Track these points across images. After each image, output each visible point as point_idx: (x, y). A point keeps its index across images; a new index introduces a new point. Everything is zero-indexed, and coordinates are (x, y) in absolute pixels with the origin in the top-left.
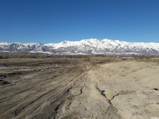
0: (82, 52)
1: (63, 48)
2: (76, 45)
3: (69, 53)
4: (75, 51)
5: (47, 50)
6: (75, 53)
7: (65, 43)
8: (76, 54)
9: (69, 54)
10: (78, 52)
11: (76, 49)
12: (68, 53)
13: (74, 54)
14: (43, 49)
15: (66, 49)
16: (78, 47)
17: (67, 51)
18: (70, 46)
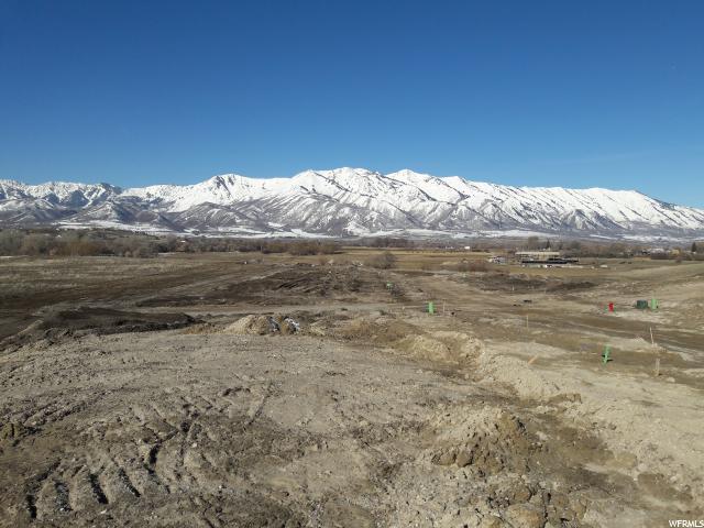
0: (302, 225)
1: (213, 206)
2: (273, 194)
3: (243, 231)
6: (273, 230)
8: (276, 235)
13: (268, 235)
16: (285, 205)
18: (247, 199)
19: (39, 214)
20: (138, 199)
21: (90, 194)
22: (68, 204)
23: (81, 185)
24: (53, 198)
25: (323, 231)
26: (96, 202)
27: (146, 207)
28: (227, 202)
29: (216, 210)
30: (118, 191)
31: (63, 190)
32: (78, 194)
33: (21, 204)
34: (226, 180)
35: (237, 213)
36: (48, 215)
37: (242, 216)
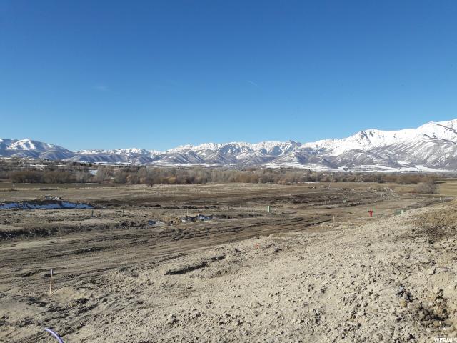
0: (424, 162)
1: (358, 151)
2: (402, 141)
3: (378, 168)
4: (399, 162)
5: (309, 159)
6: (400, 166)
7: (365, 138)
8: (403, 170)
9: (380, 169)
10: (412, 165)
11: (404, 152)
12: (377, 166)
13: (397, 170)
14: (298, 158)
15: (370, 156)
16: (411, 148)
17: (371, 162)
18: (383, 145)
19: (256, 160)
20: (311, 149)
21: (283, 147)
22: (271, 154)
23: (279, 143)
24: (264, 151)
25: (441, 166)
26: (286, 152)
27: (315, 154)
28: (367, 148)
29: (360, 154)
30: (299, 145)
31: (269, 146)
32: (277, 148)
33: (248, 155)
34: (368, 134)
35: (375, 155)
36: (260, 161)
37: (378, 157)
